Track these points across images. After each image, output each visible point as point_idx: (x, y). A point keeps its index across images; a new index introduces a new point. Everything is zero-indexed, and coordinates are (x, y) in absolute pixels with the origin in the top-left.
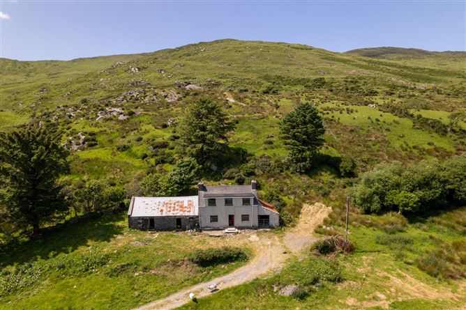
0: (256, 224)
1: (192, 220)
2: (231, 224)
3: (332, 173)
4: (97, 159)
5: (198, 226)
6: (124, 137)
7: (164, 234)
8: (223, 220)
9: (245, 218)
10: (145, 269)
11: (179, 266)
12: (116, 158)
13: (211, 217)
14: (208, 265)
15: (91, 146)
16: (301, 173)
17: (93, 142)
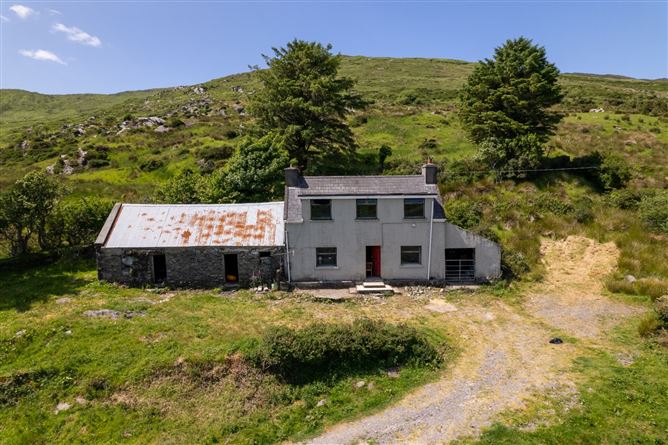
0: (441, 271)
1: (265, 259)
2: (373, 272)
5: (284, 276)
7: (190, 294)
8: (351, 262)
9: (411, 255)
11: (215, 380)
12: (137, 181)
13: (319, 250)
14: (310, 380)
16: (518, 181)
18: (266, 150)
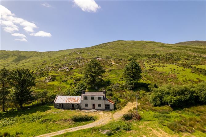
0: (104, 108)
1: (78, 105)
2: (94, 108)
3: (145, 90)
4: (53, 85)
5: (80, 108)
6: (66, 77)
7: (67, 110)
8: (90, 106)
9: (99, 105)
10: (54, 121)
11: (67, 121)
12: (61, 85)
13: (86, 104)
14: (78, 121)
15: (53, 80)
16: (130, 90)
17: (54, 79)
18: (82, 85)
